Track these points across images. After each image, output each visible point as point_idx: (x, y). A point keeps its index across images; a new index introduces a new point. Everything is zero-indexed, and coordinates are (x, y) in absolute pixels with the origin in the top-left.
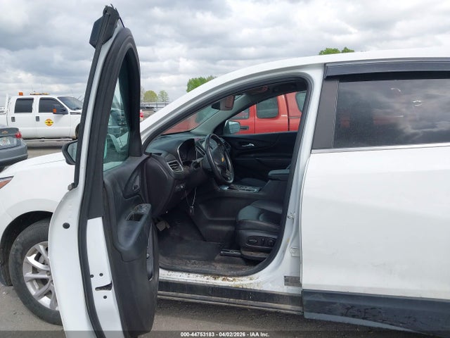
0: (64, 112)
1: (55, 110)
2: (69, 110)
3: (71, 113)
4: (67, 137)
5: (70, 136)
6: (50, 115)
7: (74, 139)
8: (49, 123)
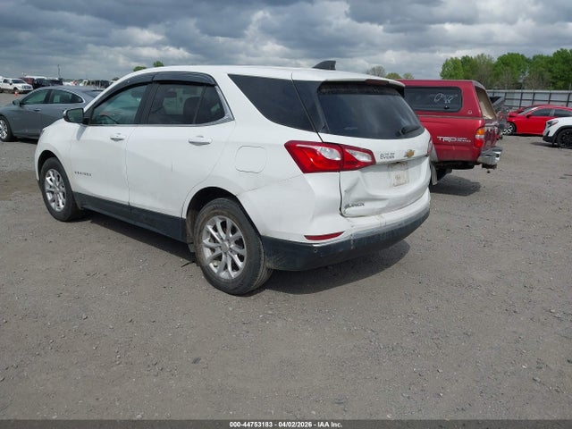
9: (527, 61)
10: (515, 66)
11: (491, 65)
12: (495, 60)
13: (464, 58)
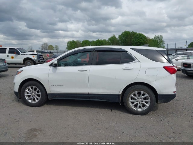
0: (19, 54)
1: (15, 53)
2: (21, 53)
3: (22, 54)
4: (19, 63)
5: (21, 63)
6: (13, 55)
7: (22, 64)
8: (12, 58)
9: (90, 42)
10: (87, 44)
11: (81, 43)
12: (82, 42)
13: (73, 41)
